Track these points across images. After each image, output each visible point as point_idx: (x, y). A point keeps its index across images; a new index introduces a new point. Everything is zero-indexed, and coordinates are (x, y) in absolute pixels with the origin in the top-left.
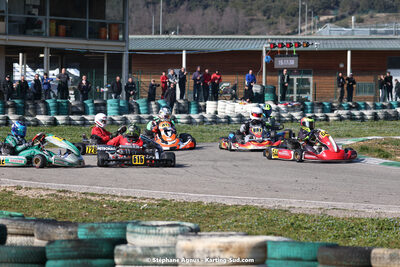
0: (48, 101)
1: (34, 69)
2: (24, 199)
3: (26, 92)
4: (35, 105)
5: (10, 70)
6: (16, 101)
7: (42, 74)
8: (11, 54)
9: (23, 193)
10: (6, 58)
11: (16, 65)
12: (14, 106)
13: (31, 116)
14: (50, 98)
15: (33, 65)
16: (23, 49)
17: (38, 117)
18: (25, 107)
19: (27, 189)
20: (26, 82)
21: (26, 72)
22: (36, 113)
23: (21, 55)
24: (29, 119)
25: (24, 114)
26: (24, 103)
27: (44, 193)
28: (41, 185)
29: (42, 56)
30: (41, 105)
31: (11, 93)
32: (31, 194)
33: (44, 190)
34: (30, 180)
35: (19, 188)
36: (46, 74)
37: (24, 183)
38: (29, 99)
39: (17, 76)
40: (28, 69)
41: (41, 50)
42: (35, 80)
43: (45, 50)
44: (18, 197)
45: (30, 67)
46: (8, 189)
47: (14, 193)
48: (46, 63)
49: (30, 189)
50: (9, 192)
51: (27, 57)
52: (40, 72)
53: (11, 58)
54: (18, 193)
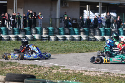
0: (101, 29)
1: (94, 13)
2: (89, 77)
3: (90, 24)
4: (94, 30)
5: (82, 14)
6: (85, 29)
7: (98, 16)
9: (88, 73)
10: (80, 8)
11: (85, 11)
12: (84, 31)
13: (92, 36)
14: (101, 27)
15: (93, 11)
16: (89, 3)
17: (96, 37)
18: (89, 32)
19: (90, 72)
20: (90, 20)
21: (90, 14)
22: (95, 35)
23: (87, 6)
24: (91, 37)
25: (89, 35)
26: (89, 30)
27: (98, 74)
28: (97, 70)
29: (98, 6)
30: (97, 30)
32: (92, 74)
33: (98, 72)
34: (92, 67)
35: (86, 71)
36: (100, 16)
37: (88, 69)
38: (92, 28)
39: (86, 17)
40: (91, 13)
41: (98, 4)
42: (95, 19)
43: (100, 4)
44: (86, 76)
45: (92, 12)
46: (81, 72)
47: (84, 74)
48: (100, 10)
49: (92, 72)
50: (81, 73)
51: (91, 7)
52: (97, 14)
53: (82, 8)
54: (86, 74)
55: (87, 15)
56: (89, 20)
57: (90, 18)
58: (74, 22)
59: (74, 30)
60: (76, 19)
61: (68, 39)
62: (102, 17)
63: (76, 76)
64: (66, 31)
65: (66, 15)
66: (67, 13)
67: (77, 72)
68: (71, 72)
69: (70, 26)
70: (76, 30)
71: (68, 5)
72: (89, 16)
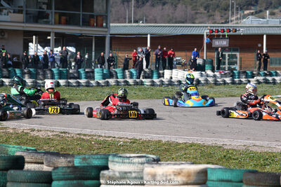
1: (44, 47)
2: (36, 138)
3: (38, 63)
4: (44, 72)
5: (26, 48)
6: (31, 69)
8: (27, 37)
9: (35, 133)
10: (24, 40)
11: (30, 44)
12: (29, 73)
13: (41, 80)
14: (54, 67)
15: (43, 44)
16: (36, 33)
18: (37, 74)
19: (38, 131)
20: (38, 56)
21: (37, 49)
22: (45, 77)
23: (34, 37)
24: (40, 82)
25: (36, 79)
26: (36, 71)
27: (50, 134)
28: (48, 128)
29: (49, 38)
30: (48, 72)
32: (41, 134)
33: (50, 131)
34: (41, 124)
35: (33, 130)
36: (52, 51)
37: (36, 127)
38: (40, 68)
39: (32, 52)
40: (39, 47)
41: (49, 34)
42: (44, 55)
43: (51, 35)
44: (33, 137)
45: (41, 46)
46: (25, 131)
47: (30, 133)
48: (52, 43)
49: (41, 131)
50: (26, 133)
51: (39, 38)
52: (47, 49)
53: (27, 39)
54: (32, 133)
55: (33, 50)
56: (36, 58)
57: (39, 54)
58: (15, 59)
59: (15, 71)
60: (18, 56)
61: (7, 84)
62: (55, 53)
63: (18, 137)
64: (4, 73)
65: (3, 49)
66: (5, 48)
67: (20, 131)
68: (11, 131)
69: (10, 66)
70: (18, 71)
71: (6, 36)
72: (36, 52)
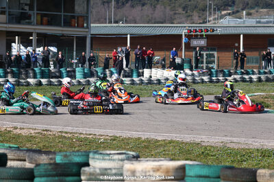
0: (35, 69)
1: (26, 47)
2: (19, 136)
3: (20, 63)
4: (27, 71)
5: (9, 48)
6: (14, 69)
8: (10, 37)
9: (18, 131)
10: (7, 40)
11: (13, 44)
12: (12, 72)
13: (24, 79)
14: (36, 67)
15: (25, 44)
16: (18, 34)
17: (29, 80)
18: (20, 73)
19: (21, 129)
20: (20, 56)
21: (20, 49)
22: (27, 77)
23: (17, 37)
24: (23, 81)
25: (19, 78)
26: (19, 70)
27: (32, 132)
28: (31, 126)
29: (31, 38)
30: (30, 71)
31: (10, 64)
32: (24, 132)
33: (33, 129)
34: (23, 122)
35: (16, 128)
36: (34, 51)
37: (19, 125)
38: (23, 68)
39: (14, 52)
40: (22, 47)
41: (31, 34)
42: (26, 55)
43: (34, 34)
44: (14, 134)
46: (8, 129)
47: (12, 131)
48: (34, 43)
49: (23, 129)
50: (9, 131)
51: (22, 39)
52: (30, 49)
53: (10, 40)
54: (15, 131)
55: (16, 50)
56: (19, 57)
57: (21, 54)
67: (3, 129)
72: (19, 51)
